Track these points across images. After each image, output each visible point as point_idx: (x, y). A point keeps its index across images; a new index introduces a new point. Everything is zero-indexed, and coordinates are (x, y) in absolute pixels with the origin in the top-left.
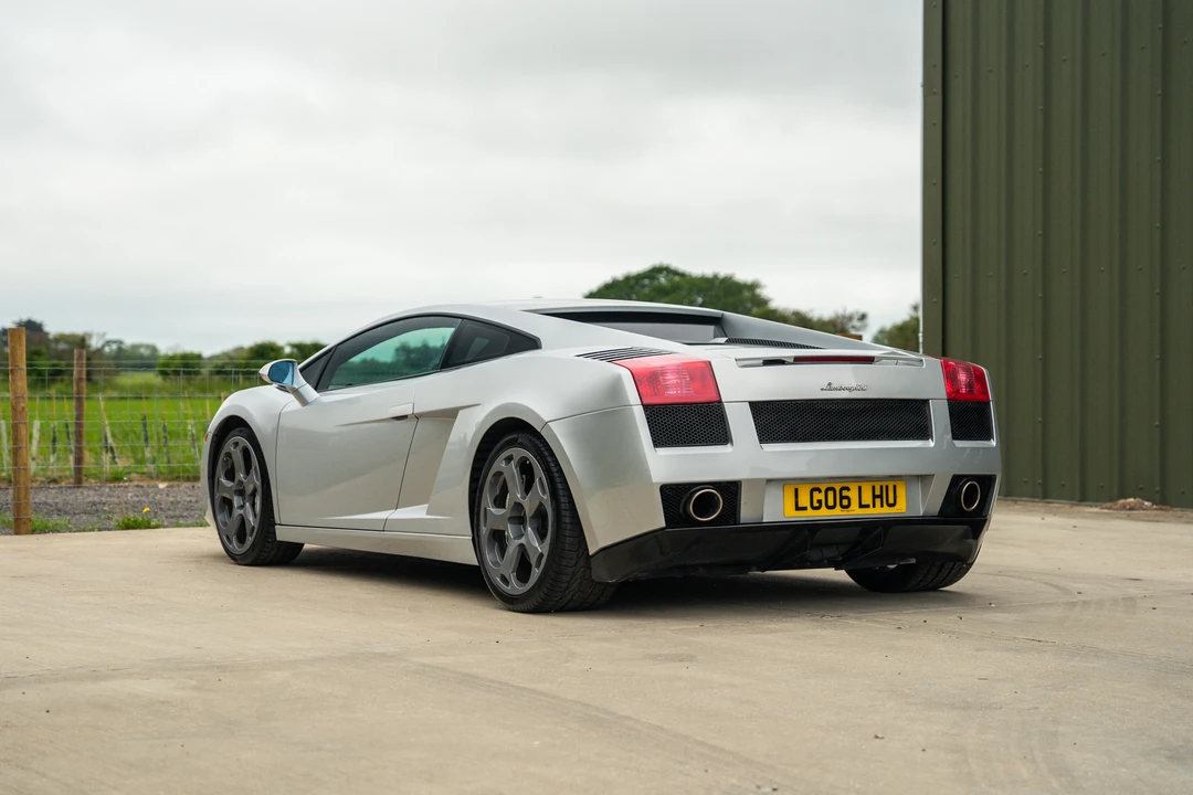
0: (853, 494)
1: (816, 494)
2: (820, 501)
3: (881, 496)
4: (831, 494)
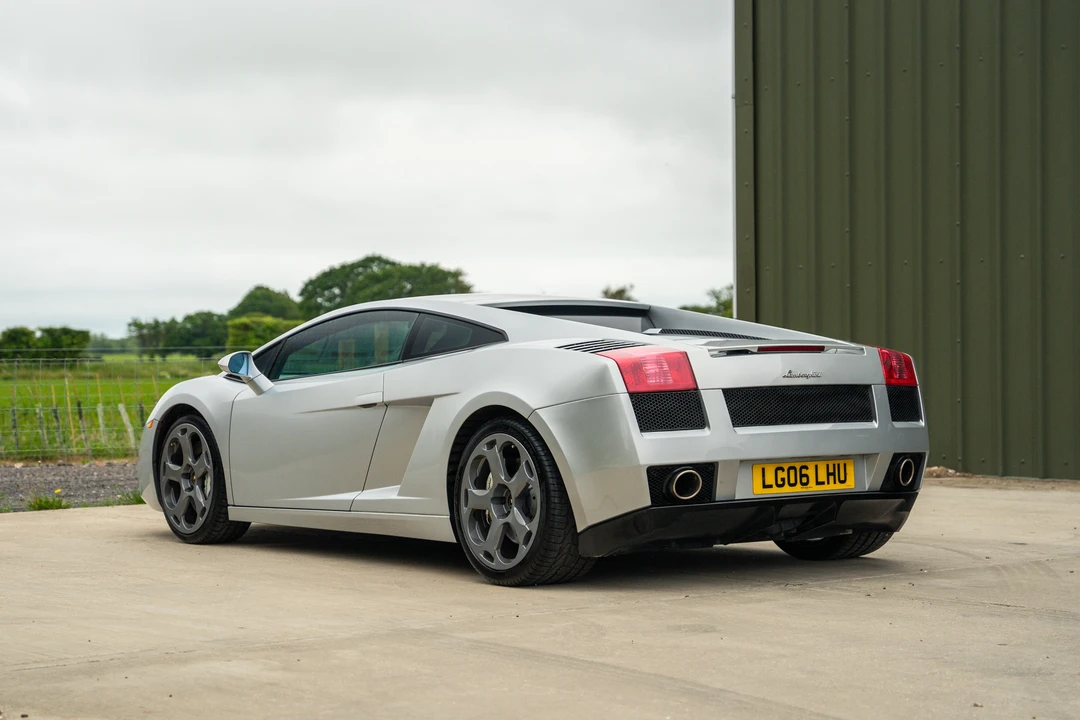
0: (811, 472)
1: (780, 472)
2: (783, 479)
3: (833, 474)
4: (792, 472)
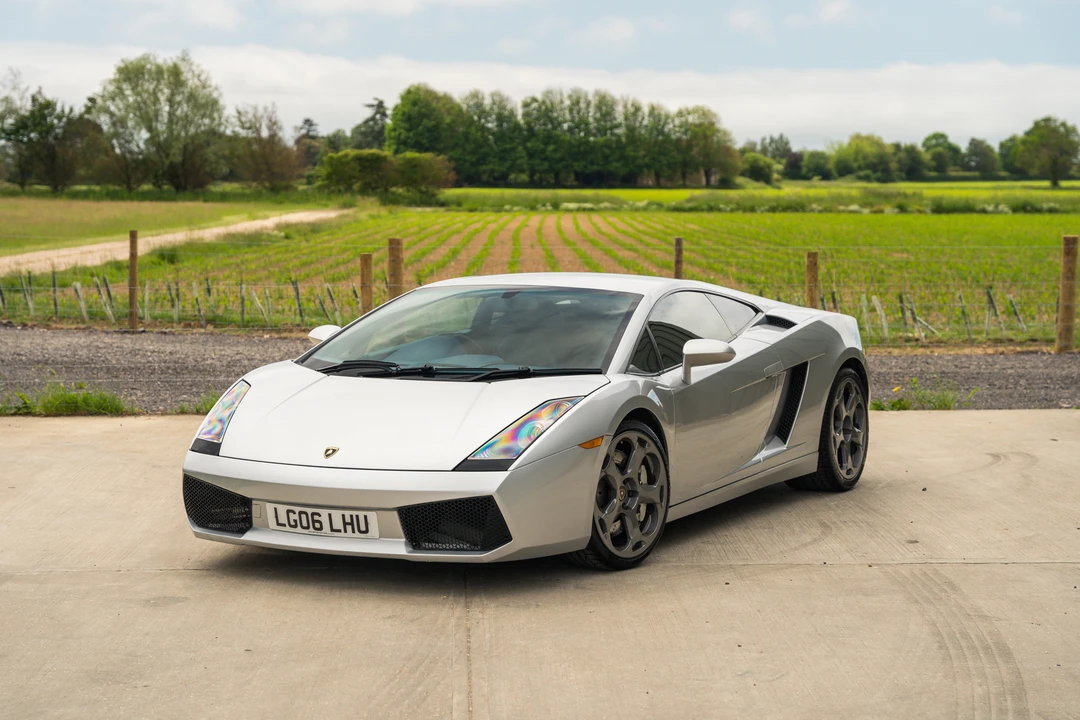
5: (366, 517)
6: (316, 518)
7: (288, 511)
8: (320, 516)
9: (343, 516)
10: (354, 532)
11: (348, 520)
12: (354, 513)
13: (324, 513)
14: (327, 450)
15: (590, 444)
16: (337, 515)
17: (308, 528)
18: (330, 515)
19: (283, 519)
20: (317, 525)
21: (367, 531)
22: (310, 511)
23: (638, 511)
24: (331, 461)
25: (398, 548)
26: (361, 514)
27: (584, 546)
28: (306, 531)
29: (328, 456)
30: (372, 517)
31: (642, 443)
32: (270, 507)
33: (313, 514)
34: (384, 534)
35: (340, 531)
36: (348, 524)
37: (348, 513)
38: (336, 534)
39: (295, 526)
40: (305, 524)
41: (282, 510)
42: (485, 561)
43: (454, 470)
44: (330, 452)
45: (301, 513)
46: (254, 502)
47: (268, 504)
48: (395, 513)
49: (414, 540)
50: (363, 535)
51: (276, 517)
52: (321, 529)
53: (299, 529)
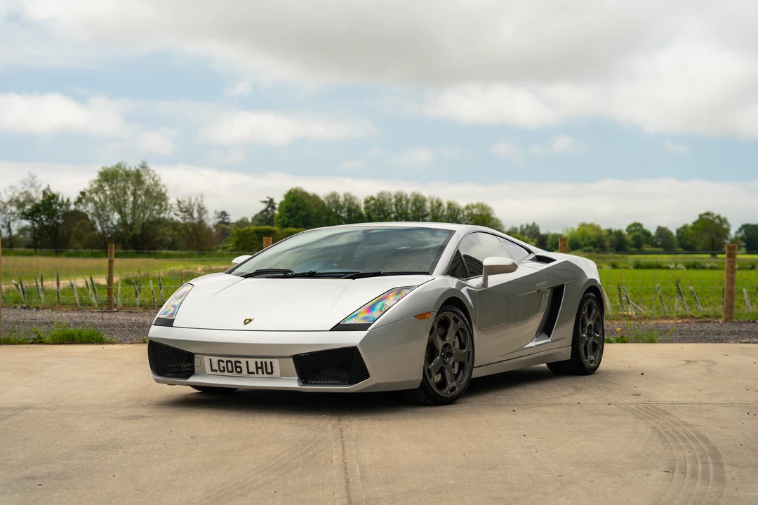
5: (271, 363)
6: (238, 364)
7: (219, 361)
8: (240, 363)
9: (256, 363)
10: (263, 373)
11: (259, 365)
12: (264, 360)
13: (243, 361)
14: (246, 320)
15: (421, 316)
16: (252, 362)
17: (232, 372)
18: (247, 362)
19: (215, 367)
20: (239, 370)
21: (272, 373)
22: (233, 360)
23: (453, 367)
24: (248, 327)
25: (293, 383)
26: (268, 361)
27: (417, 386)
28: (231, 374)
29: (246, 324)
30: (276, 362)
31: (456, 321)
32: (207, 359)
33: (236, 362)
34: (284, 375)
35: (253, 373)
36: (259, 368)
37: (259, 361)
38: (251, 375)
39: (224, 371)
40: (230, 369)
41: (215, 360)
42: (352, 391)
43: (331, 330)
44: (248, 321)
45: (227, 362)
46: (196, 356)
47: (205, 357)
48: (291, 360)
49: (304, 377)
50: (270, 376)
51: (211, 365)
52: (241, 372)
53: (226, 373)
